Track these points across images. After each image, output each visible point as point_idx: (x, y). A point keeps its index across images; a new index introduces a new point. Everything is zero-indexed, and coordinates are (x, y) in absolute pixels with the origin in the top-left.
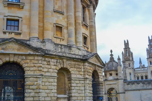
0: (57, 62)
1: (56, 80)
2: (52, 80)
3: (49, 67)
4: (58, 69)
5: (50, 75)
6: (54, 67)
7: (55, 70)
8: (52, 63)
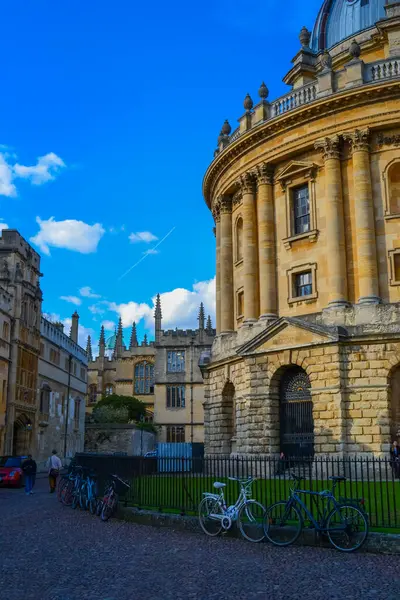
0: (385, 350)
1: (384, 394)
2: (373, 395)
3: (364, 365)
4: (389, 367)
5: (367, 384)
6: (378, 364)
7: (379, 371)
8: (370, 356)
